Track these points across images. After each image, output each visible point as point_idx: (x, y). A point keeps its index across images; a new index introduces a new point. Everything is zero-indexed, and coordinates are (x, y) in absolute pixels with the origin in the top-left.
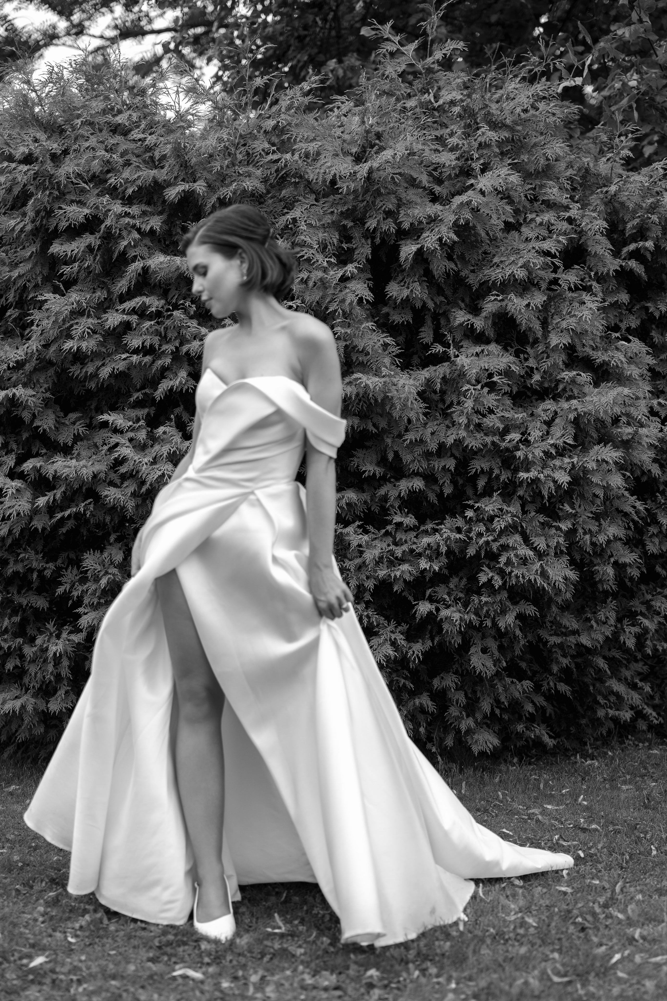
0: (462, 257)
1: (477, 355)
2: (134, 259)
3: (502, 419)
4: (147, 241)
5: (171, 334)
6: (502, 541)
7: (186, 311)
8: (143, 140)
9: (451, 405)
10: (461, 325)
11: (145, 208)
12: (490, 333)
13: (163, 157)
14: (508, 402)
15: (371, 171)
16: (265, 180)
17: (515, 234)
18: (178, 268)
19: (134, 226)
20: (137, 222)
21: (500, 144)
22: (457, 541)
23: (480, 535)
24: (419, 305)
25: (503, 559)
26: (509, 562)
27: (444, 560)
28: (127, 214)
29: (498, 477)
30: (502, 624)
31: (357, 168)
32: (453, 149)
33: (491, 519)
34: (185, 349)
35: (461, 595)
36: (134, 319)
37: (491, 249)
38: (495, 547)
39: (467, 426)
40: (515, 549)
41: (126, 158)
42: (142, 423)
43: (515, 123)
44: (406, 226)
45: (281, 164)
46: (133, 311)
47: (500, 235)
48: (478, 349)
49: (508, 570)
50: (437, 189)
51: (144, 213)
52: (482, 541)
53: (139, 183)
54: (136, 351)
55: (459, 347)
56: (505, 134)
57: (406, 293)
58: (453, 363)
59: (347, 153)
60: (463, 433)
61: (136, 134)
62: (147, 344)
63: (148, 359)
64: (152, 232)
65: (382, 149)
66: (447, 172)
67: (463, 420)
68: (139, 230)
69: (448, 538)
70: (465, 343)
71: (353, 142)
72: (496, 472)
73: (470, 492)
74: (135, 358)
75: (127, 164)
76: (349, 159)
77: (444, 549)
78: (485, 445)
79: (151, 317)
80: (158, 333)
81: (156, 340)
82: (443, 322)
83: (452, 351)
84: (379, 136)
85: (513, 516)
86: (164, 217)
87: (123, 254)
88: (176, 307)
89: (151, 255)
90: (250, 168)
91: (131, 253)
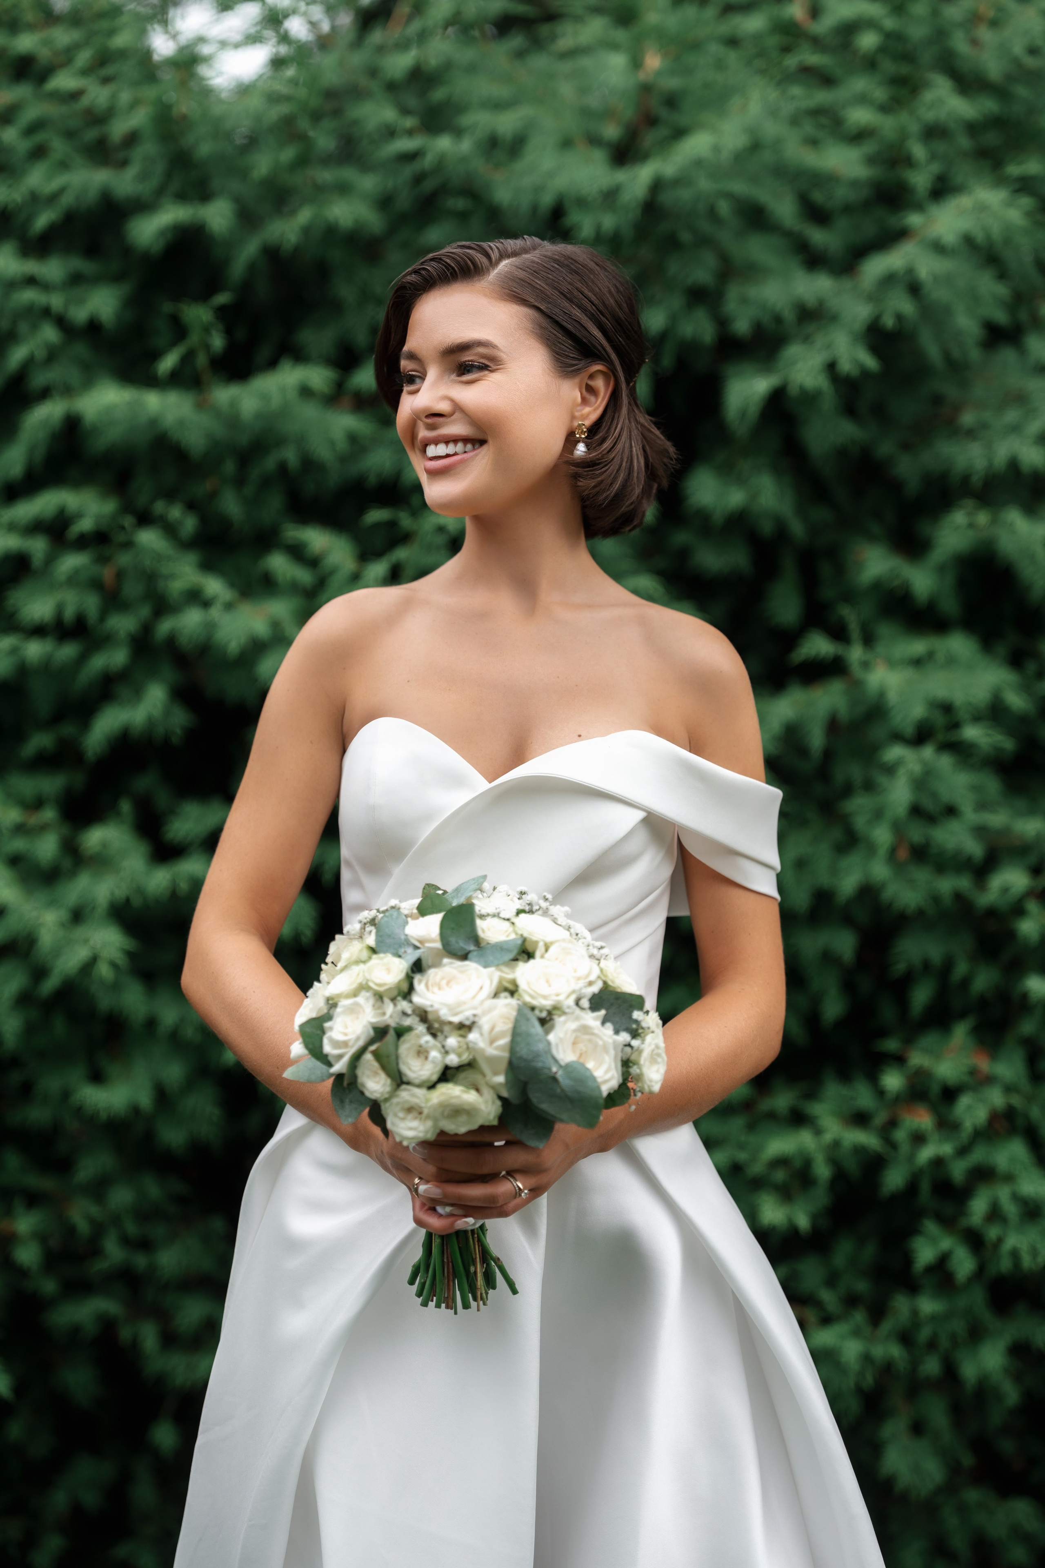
0: (880, 412)
1: (918, 663)
2: (45, 394)
3: (980, 831)
4: (81, 349)
5: (132, 589)
6: (978, 1155)
7: (170, 530)
8: (75, 96)
9: (847, 791)
10: (877, 586)
11: (77, 263)
12: (950, 606)
13: (132, 139)
14: (992, 785)
15: (657, 186)
16: (384, 202)
17: (1007, 355)
18: (153, 422)
19: (46, 312)
20: (56, 301)
21: (973, 128)
22: (859, 1150)
23: (919, 1139)
24: (767, 528)
25: (978, 1206)
26: (995, 1214)
27: (820, 1197)
28: (31, 281)
29: (965, 983)
30: (969, 1371)
31: (621, 176)
32: (859, 136)
33: (950, 1094)
34: (165, 627)
35: (862, 1286)
36: (38, 546)
37: (950, 391)
38: (958, 1171)
39: (892, 853)
40: (1009, 1178)
41: (40, 137)
42: (49, 814)
43: (1009, 78)
44: (742, 326)
45: (428, 161)
46: (36, 527)
47: (975, 354)
48: (918, 646)
49: (992, 1233)
50: (818, 237)
51: (76, 280)
52: (926, 1154)
53: (67, 200)
54: (38, 631)
55: (869, 640)
56: (989, 105)
57: (735, 498)
58: (857, 685)
59: (594, 141)
60: (880, 871)
61: (64, 81)
62: (69, 613)
63: (68, 651)
64: (93, 327)
65: (679, 133)
66: (841, 194)
67: (882, 836)
68: (61, 322)
69: (836, 1144)
70: (885, 630)
71: (607, 114)
72: (961, 968)
73: (887, 1012)
74: (34, 650)
75: (39, 153)
76: (599, 156)
77: (822, 1171)
78: (936, 899)
79: (83, 542)
80: (96, 585)
81: (91, 604)
82: (825, 570)
83: (856, 654)
84: (672, 101)
85: (1009, 1089)
86: (124, 289)
87: (19, 379)
88: (145, 519)
89: (88, 382)
90: (349, 174)
91: (39, 379)
